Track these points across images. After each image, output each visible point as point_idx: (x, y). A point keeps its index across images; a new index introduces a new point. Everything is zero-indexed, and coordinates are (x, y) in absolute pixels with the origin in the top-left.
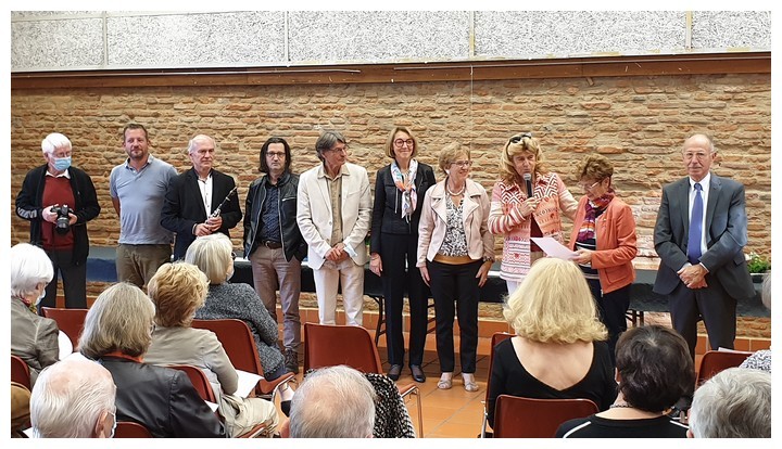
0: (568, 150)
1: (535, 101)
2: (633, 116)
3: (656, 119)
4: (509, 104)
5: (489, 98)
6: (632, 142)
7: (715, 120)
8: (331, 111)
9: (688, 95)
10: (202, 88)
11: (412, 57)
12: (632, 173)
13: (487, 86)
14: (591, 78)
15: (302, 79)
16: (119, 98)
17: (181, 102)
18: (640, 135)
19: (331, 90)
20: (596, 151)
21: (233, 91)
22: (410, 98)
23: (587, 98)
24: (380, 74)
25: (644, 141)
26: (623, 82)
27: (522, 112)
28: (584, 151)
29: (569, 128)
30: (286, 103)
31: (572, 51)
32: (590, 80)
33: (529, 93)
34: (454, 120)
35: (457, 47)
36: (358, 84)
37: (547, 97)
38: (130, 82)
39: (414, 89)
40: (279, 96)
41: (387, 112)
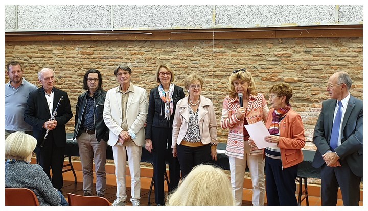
0: (267, 79)
1: (249, 52)
2: (304, 60)
3: (317, 63)
4: (234, 53)
5: (223, 49)
6: (304, 76)
7: (351, 63)
8: (136, 56)
9: (336, 49)
10: (67, 42)
11: (181, 26)
12: (303, 93)
13: (222, 43)
14: (281, 38)
15: (121, 38)
16: (24, 47)
17: (56, 50)
18: (308, 71)
19: (137, 44)
20: (283, 80)
21: (84, 44)
22: (180, 49)
23: (278, 50)
24: (163, 36)
25: (310, 75)
26: (299, 41)
27: (241, 58)
28: (276, 81)
29: (268, 67)
30: (112, 51)
31: (270, 23)
32: (280, 40)
33: (246, 47)
34: (204, 62)
35: (205, 21)
36: (151, 41)
37: (256, 49)
38: (30, 39)
39: (182, 44)
40: (108, 47)
41: (167, 57)
